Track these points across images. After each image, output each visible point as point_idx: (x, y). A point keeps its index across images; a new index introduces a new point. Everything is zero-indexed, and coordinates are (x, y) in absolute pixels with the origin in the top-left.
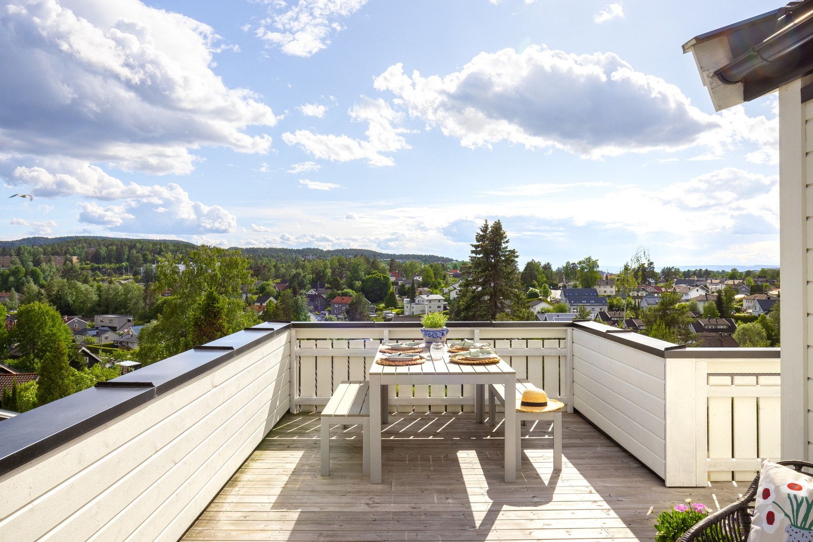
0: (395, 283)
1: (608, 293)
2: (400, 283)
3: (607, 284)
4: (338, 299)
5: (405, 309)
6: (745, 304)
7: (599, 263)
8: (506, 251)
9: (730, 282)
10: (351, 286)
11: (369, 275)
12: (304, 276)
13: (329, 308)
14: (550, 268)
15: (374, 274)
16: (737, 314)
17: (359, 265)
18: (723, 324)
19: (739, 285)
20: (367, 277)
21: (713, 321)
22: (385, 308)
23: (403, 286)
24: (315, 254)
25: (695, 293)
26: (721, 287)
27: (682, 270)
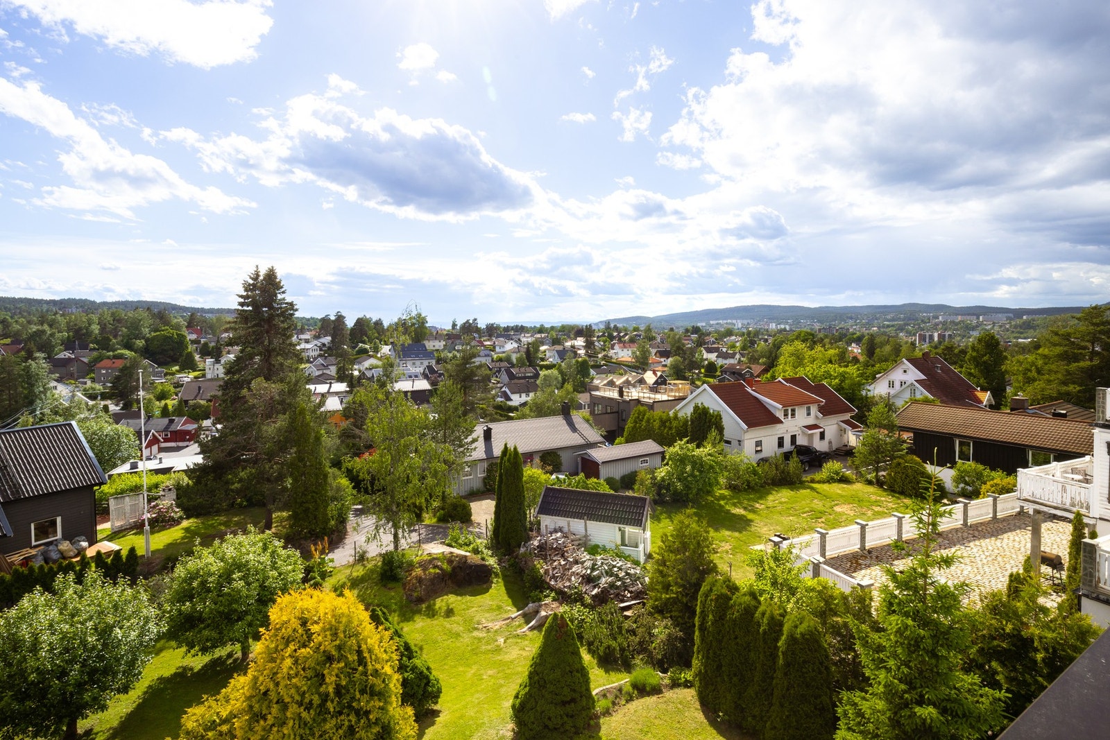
0: (193, 342)
1: (437, 348)
2: (203, 341)
3: (436, 339)
4: (106, 362)
5: (207, 371)
6: (548, 354)
7: (428, 319)
8: (281, 304)
9: (539, 336)
10: (129, 347)
11: (155, 331)
12: (52, 335)
13: (93, 375)
14: (382, 324)
15: (163, 331)
16: (542, 363)
17: (140, 321)
18: (530, 372)
19: (544, 338)
20: (153, 334)
21: (523, 370)
22: (179, 372)
23: (206, 344)
24: (81, 307)
25: (510, 346)
26: (530, 340)
27: (502, 326)
